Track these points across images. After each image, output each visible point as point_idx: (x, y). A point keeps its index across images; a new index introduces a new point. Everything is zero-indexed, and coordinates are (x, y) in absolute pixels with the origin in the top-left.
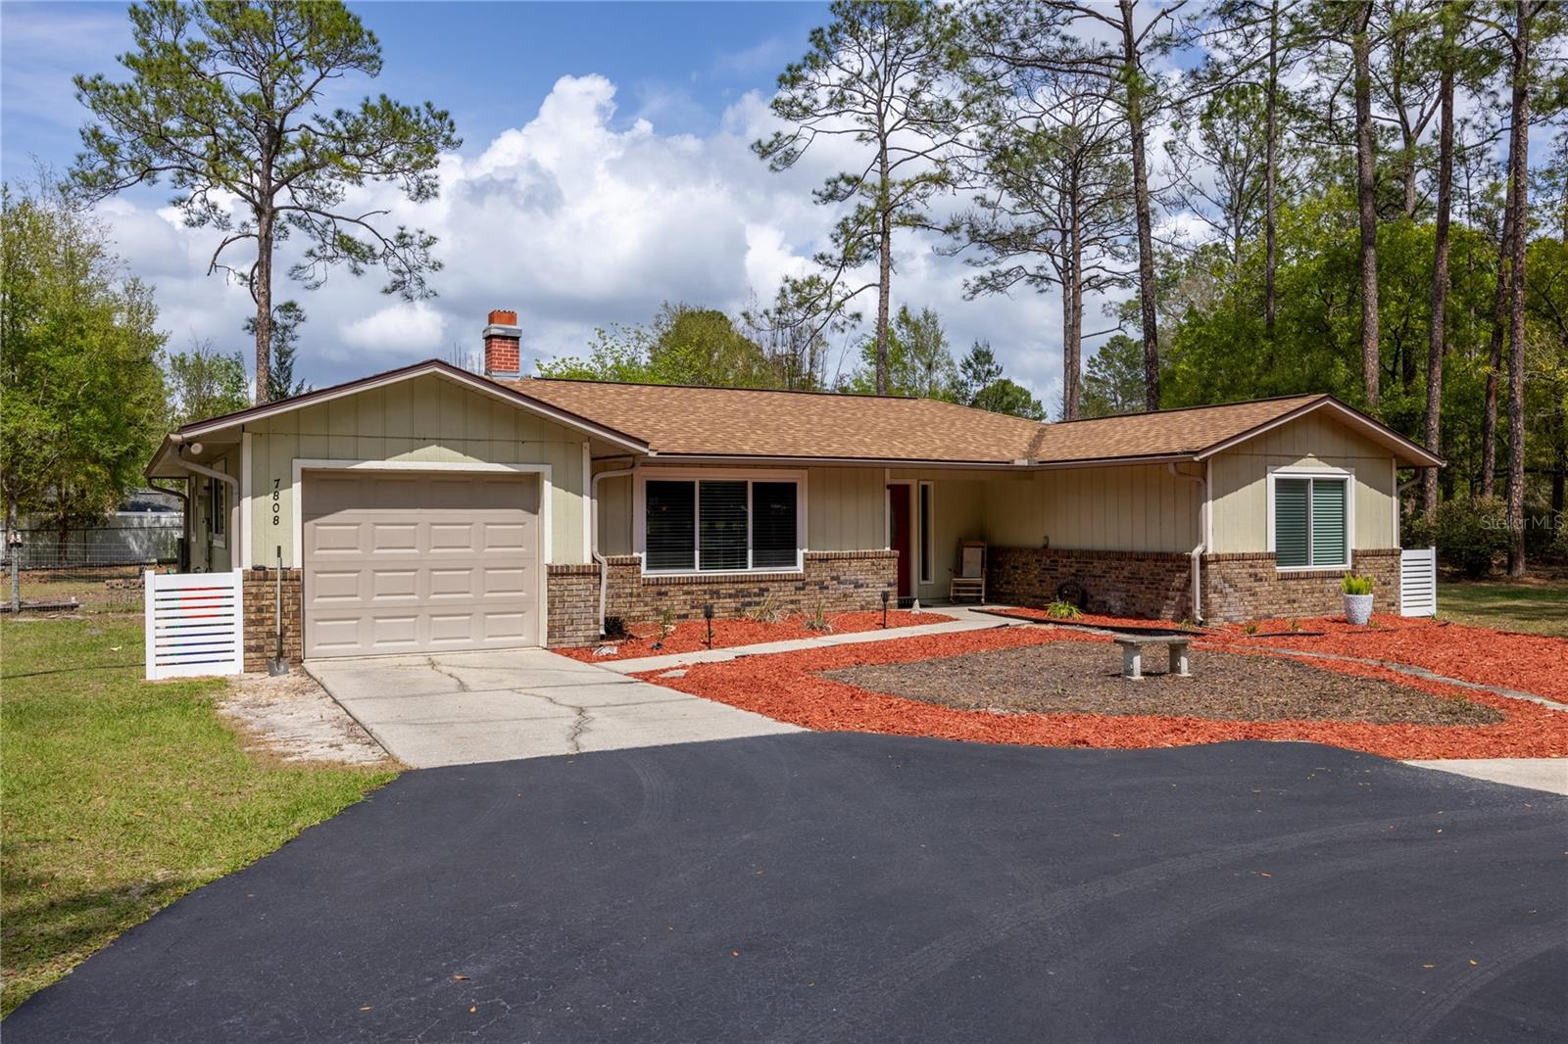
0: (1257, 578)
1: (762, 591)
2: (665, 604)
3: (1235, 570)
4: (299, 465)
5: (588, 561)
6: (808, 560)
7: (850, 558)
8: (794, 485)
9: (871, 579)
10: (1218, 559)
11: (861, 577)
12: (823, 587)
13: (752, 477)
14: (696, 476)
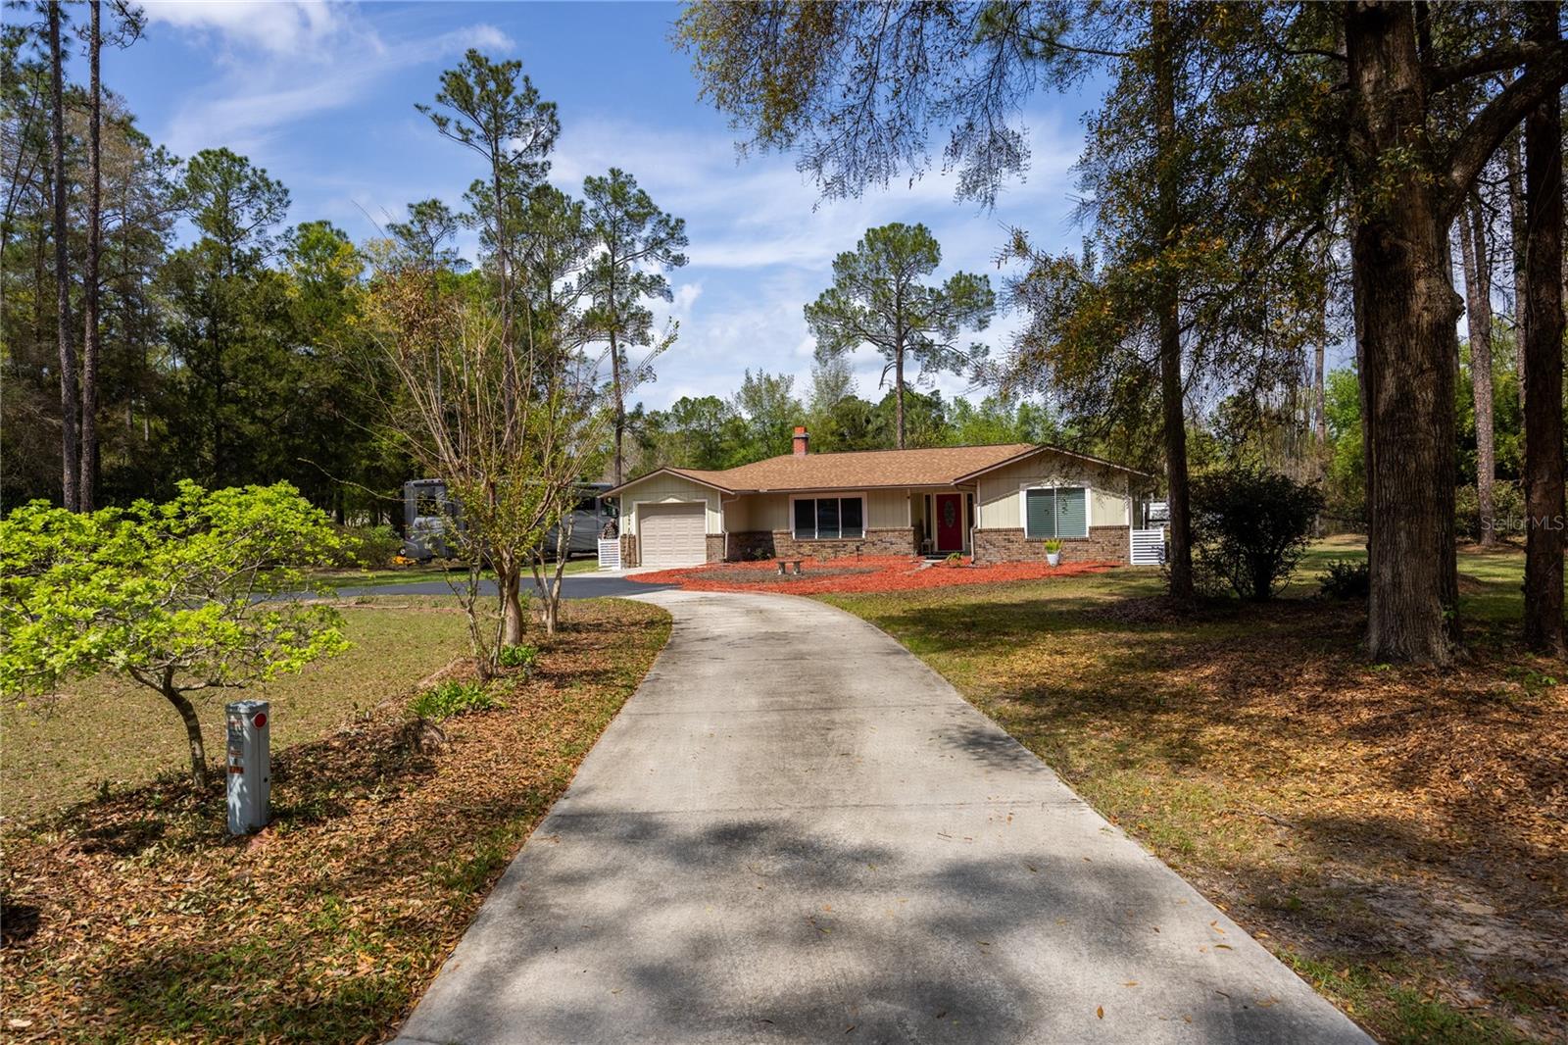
0: (1009, 541)
1: (845, 546)
2: (802, 550)
3: (994, 536)
4: (635, 503)
5: (720, 532)
6: (867, 532)
7: (887, 531)
8: (860, 500)
9: (899, 541)
10: (981, 531)
11: (893, 540)
12: (874, 544)
13: (840, 496)
14: (816, 497)
